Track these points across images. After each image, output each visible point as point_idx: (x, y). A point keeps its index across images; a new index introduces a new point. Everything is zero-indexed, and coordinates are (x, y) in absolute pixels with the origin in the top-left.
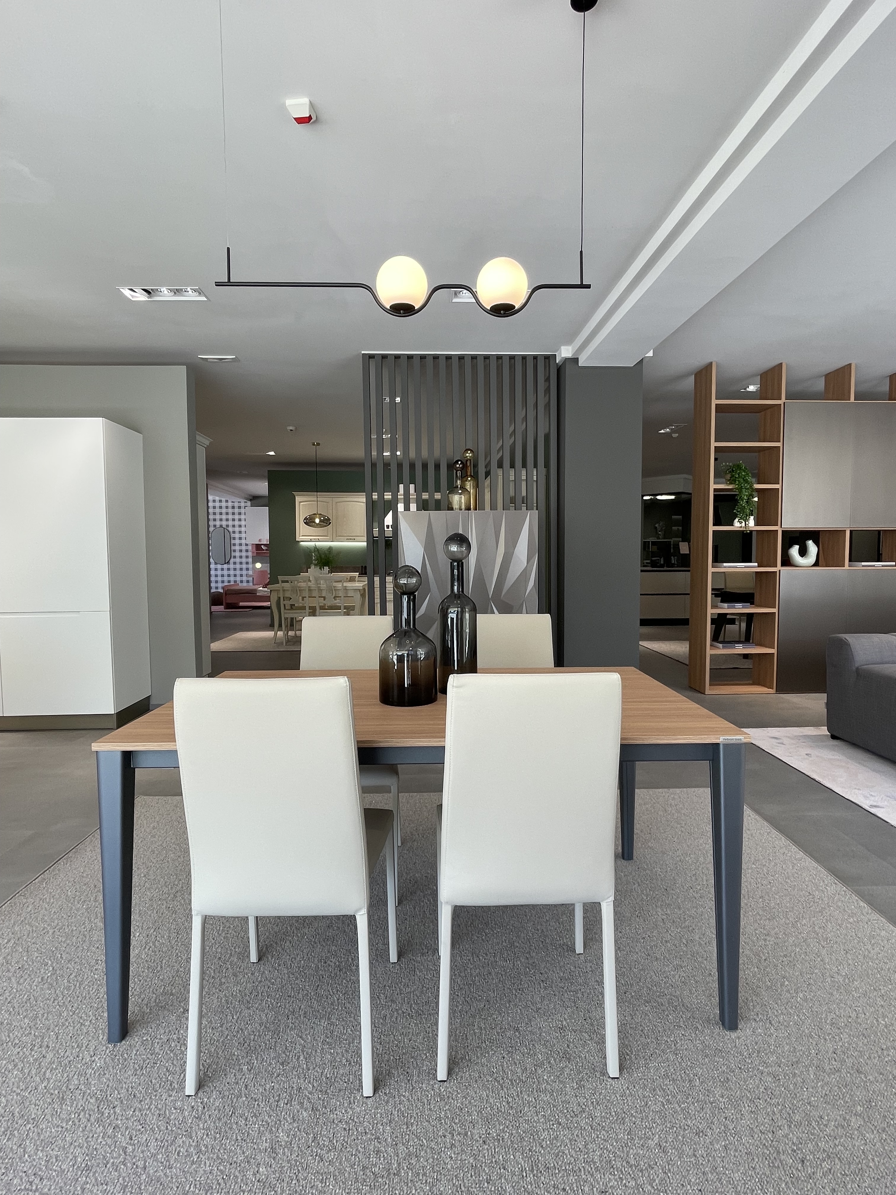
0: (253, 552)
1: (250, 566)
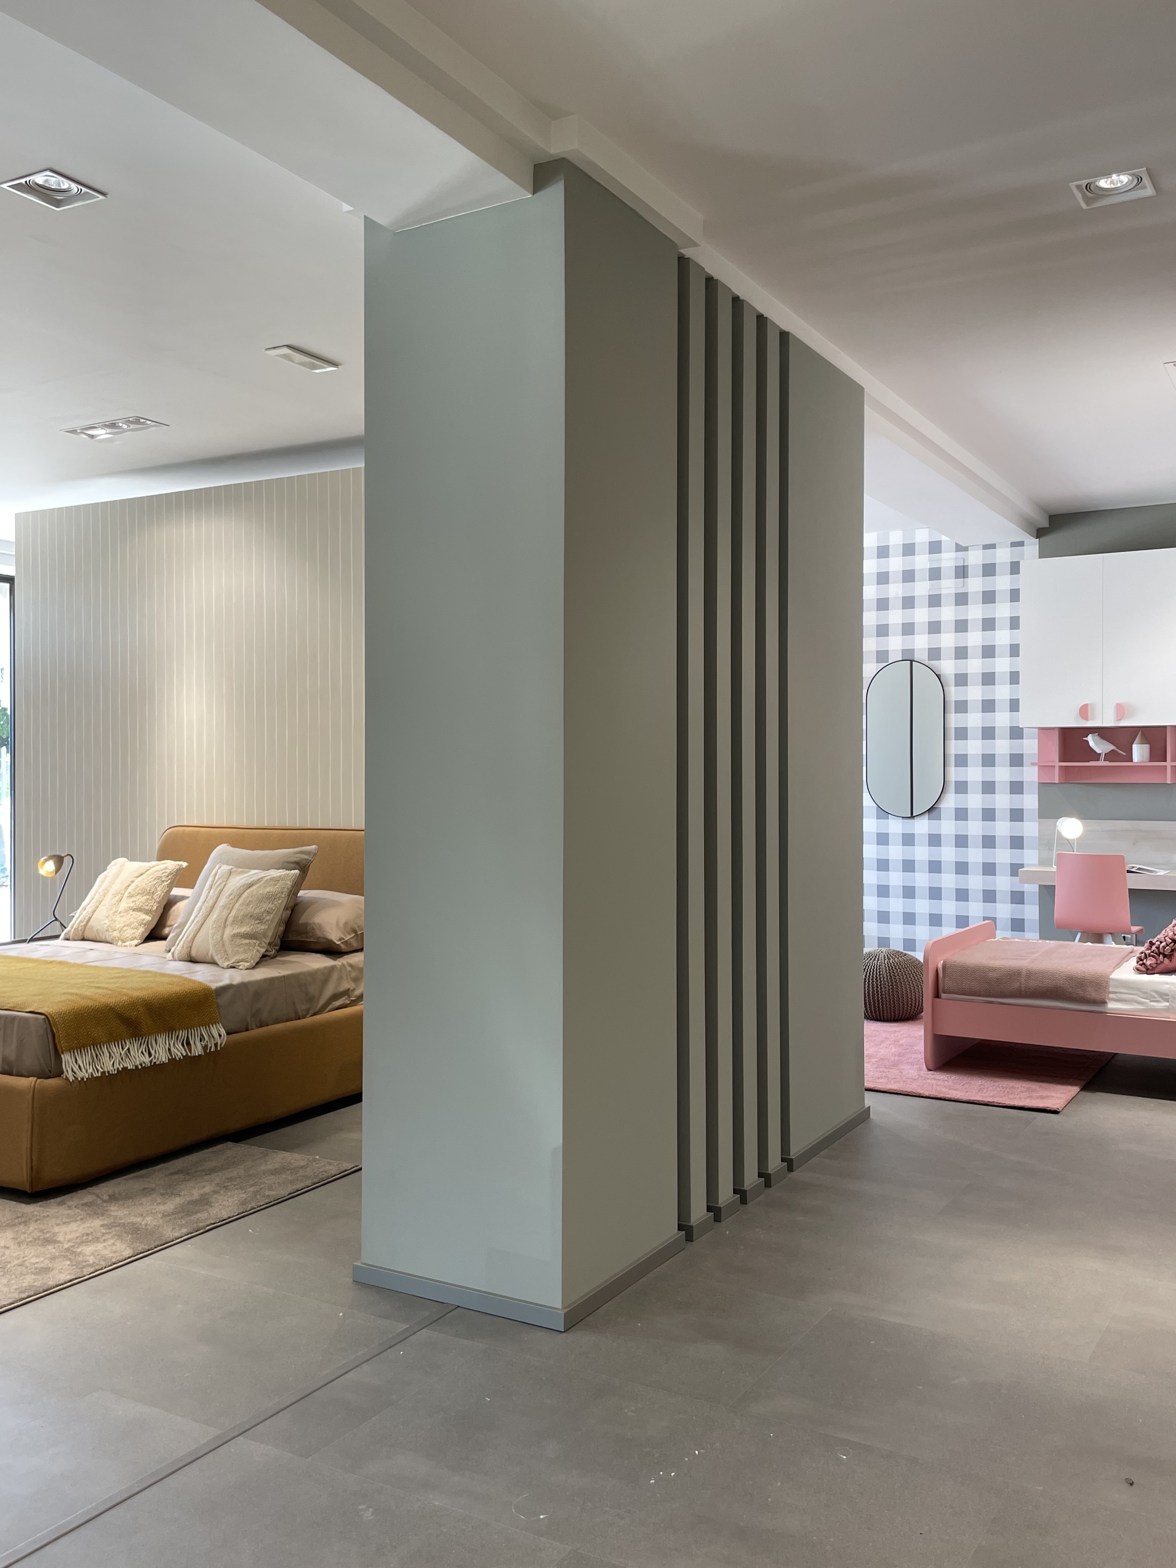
0: (1044, 768)
1: (1030, 828)
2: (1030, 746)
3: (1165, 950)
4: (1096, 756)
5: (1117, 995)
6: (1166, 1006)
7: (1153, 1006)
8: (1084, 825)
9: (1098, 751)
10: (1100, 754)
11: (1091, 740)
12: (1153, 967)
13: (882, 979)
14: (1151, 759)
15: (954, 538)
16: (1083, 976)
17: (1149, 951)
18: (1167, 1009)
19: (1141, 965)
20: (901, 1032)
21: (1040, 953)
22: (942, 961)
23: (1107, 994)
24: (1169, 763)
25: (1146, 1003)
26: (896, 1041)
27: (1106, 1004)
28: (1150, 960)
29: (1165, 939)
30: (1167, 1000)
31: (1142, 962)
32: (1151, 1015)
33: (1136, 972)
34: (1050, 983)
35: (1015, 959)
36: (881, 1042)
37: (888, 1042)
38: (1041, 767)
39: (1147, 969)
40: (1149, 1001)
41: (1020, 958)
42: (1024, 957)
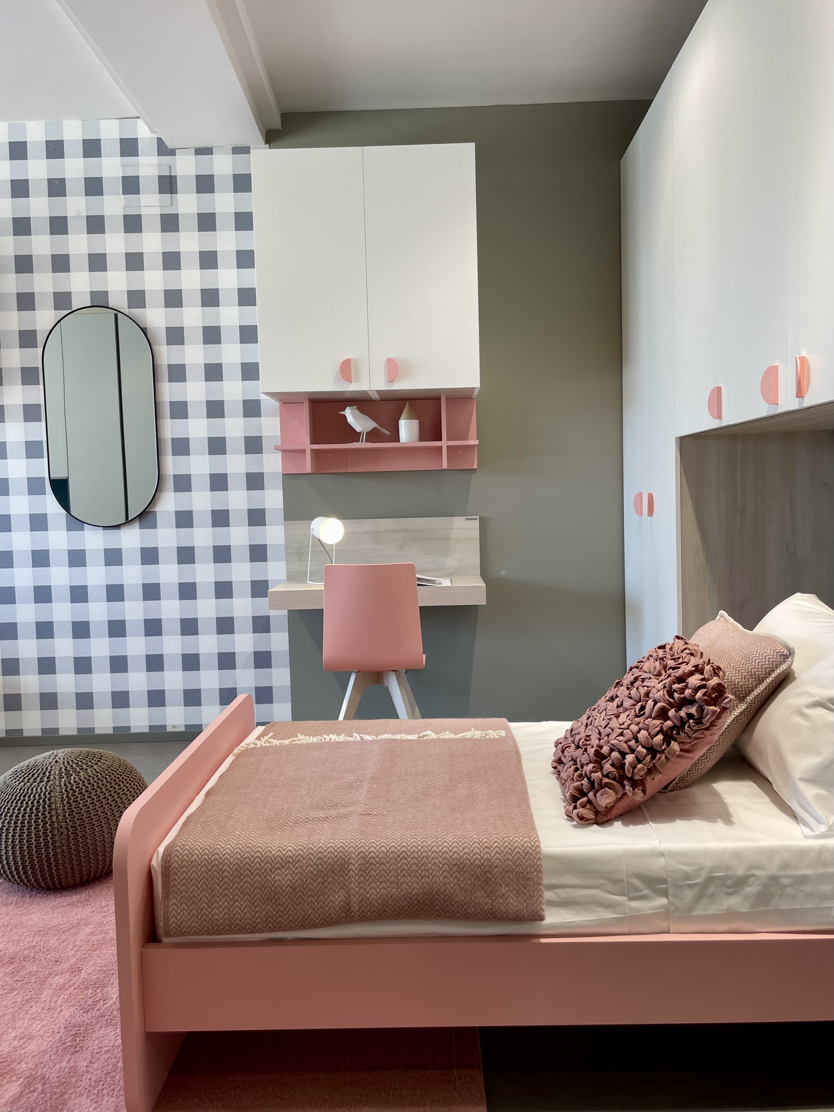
0: (290, 454)
1: (275, 534)
2: (270, 426)
3: (636, 771)
4: (353, 435)
5: (558, 891)
6: (663, 907)
7: (636, 910)
8: (345, 526)
9: (358, 428)
10: (360, 433)
11: (350, 415)
12: (609, 809)
13: (54, 819)
14: (422, 438)
15: (155, 136)
16: (487, 859)
17: (599, 774)
18: (666, 913)
19: (583, 806)
20: (88, 929)
21: (366, 785)
22: (161, 849)
23: (541, 896)
24: (444, 443)
25: (620, 904)
26: (76, 970)
27: (541, 918)
28: (602, 794)
29: (629, 746)
30: (664, 893)
31: (585, 799)
32: (634, 929)
33: (575, 823)
34: (415, 885)
35: (325, 819)
36: (42, 983)
37: (57, 980)
38: (286, 452)
39: (597, 813)
40: (626, 898)
41: (334, 812)
42: (342, 811)
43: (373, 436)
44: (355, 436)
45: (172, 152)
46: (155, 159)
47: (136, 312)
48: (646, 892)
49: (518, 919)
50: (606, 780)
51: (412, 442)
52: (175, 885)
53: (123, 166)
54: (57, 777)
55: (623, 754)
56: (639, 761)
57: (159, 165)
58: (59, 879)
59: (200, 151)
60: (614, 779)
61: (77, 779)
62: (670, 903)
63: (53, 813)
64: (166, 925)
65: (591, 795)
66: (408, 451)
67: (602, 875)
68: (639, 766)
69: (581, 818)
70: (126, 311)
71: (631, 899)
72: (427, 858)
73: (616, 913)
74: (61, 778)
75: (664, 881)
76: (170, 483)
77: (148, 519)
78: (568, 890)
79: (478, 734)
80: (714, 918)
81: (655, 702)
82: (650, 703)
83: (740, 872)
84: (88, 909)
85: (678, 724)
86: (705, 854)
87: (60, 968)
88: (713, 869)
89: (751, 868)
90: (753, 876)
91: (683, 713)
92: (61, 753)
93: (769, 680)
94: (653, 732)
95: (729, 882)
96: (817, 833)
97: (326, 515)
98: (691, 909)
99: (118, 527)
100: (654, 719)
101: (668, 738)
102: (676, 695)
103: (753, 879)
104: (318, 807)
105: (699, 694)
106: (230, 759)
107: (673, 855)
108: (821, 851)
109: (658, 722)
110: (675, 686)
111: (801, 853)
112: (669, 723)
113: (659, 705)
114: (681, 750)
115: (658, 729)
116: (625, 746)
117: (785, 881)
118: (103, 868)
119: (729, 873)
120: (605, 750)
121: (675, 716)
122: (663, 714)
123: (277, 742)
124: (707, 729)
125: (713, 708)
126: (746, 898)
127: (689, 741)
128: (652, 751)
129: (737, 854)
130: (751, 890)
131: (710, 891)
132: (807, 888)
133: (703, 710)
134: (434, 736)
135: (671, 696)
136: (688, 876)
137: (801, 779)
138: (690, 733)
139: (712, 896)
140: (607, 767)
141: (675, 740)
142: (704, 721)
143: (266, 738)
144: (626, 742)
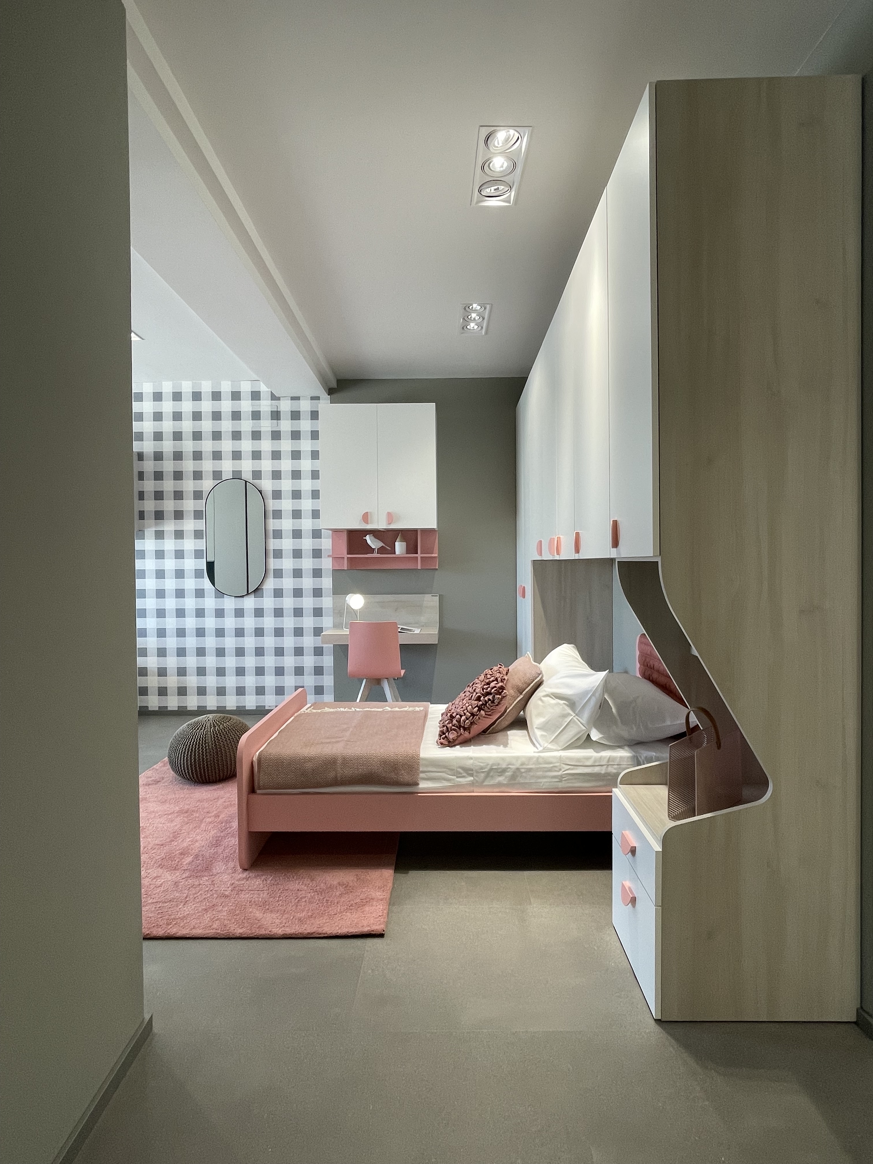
0: (336, 559)
1: (327, 602)
2: (326, 543)
3: (466, 723)
5: (426, 773)
6: (471, 781)
7: (460, 782)
8: (365, 599)
9: (373, 547)
10: (374, 549)
11: (368, 539)
12: (454, 740)
13: (207, 748)
14: (408, 552)
15: (270, 390)
16: (396, 759)
17: (451, 725)
18: (472, 784)
19: (443, 739)
20: (223, 800)
21: (351, 729)
22: (257, 753)
23: (418, 775)
24: (419, 555)
25: (453, 779)
26: (217, 816)
27: (418, 784)
28: (451, 733)
29: (464, 713)
30: (472, 775)
31: (444, 736)
32: (458, 791)
33: (440, 746)
34: (365, 770)
35: (329, 743)
36: (201, 821)
37: (209, 820)
38: (334, 558)
39: (449, 742)
40: (455, 777)
41: (334, 740)
42: (338, 739)
43: (381, 550)
44: (372, 550)
45: (279, 399)
46: (269, 402)
47: (256, 482)
48: (465, 774)
49: (408, 785)
50: (453, 727)
51: (402, 554)
52: (263, 768)
53: (252, 405)
54: (209, 728)
55: (461, 716)
56: (467, 719)
57: (272, 405)
58: (209, 778)
59: (293, 398)
60: (457, 727)
61: (219, 729)
62: (474, 779)
63: (207, 744)
64: (259, 783)
65: (447, 734)
66: (399, 558)
67: (445, 767)
68: (467, 721)
69: (442, 744)
70: (251, 481)
71: (458, 777)
72: (371, 758)
73: (450, 783)
74: (211, 728)
75: (472, 770)
76: (271, 573)
77: (258, 593)
78: (431, 773)
79: (411, 709)
80: (493, 786)
81: (477, 693)
82: (475, 694)
83: (504, 766)
84: (222, 792)
85: (484, 703)
86: (490, 758)
87: (210, 815)
88: (493, 765)
89: (508, 765)
90: (509, 768)
91: (486, 699)
92: (211, 716)
93: (532, 685)
94: (474, 707)
95: (499, 771)
96: (539, 750)
97: (354, 592)
98: (483, 781)
99: (243, 596)
100: (475, 701)
101: (480, 709)
102: (485, 690)
103: (509, 769)
104: (328, 738)
105: (493, 691)
106: (293, 718)
107: (476, 759)
108: (538, 758)
109: (476, 702)
110: (485, 687)
111: (530, 758)
112: (481, 703)
113: (478, 695)
114: (485, 714)
115: (476, 705)
116: (463, 712)
117: (523, 770)
118: (230, 773)
119: (499, 767)
120: (454, 715)
121: (483, 700)
122: (478, 699)
123: (315, 711)
124: (497, 705)
125: (498, 696)
126: (506, 777)
127: (489, 710)
128: (473, 715)
129: (503, 759)
130: (508, 774)
131: (491, 774)
132: (531, 774)
133: (495, 697)
134: (390, 709)
135: (483, 690)
136: (482, 768)
137: (536, 728)
138: (489, 707)
139: (492, 777)
140: (454, 722)
141: (483, 710)
142: (495, 701)
143: (310, 709)
144: (463, 711)
